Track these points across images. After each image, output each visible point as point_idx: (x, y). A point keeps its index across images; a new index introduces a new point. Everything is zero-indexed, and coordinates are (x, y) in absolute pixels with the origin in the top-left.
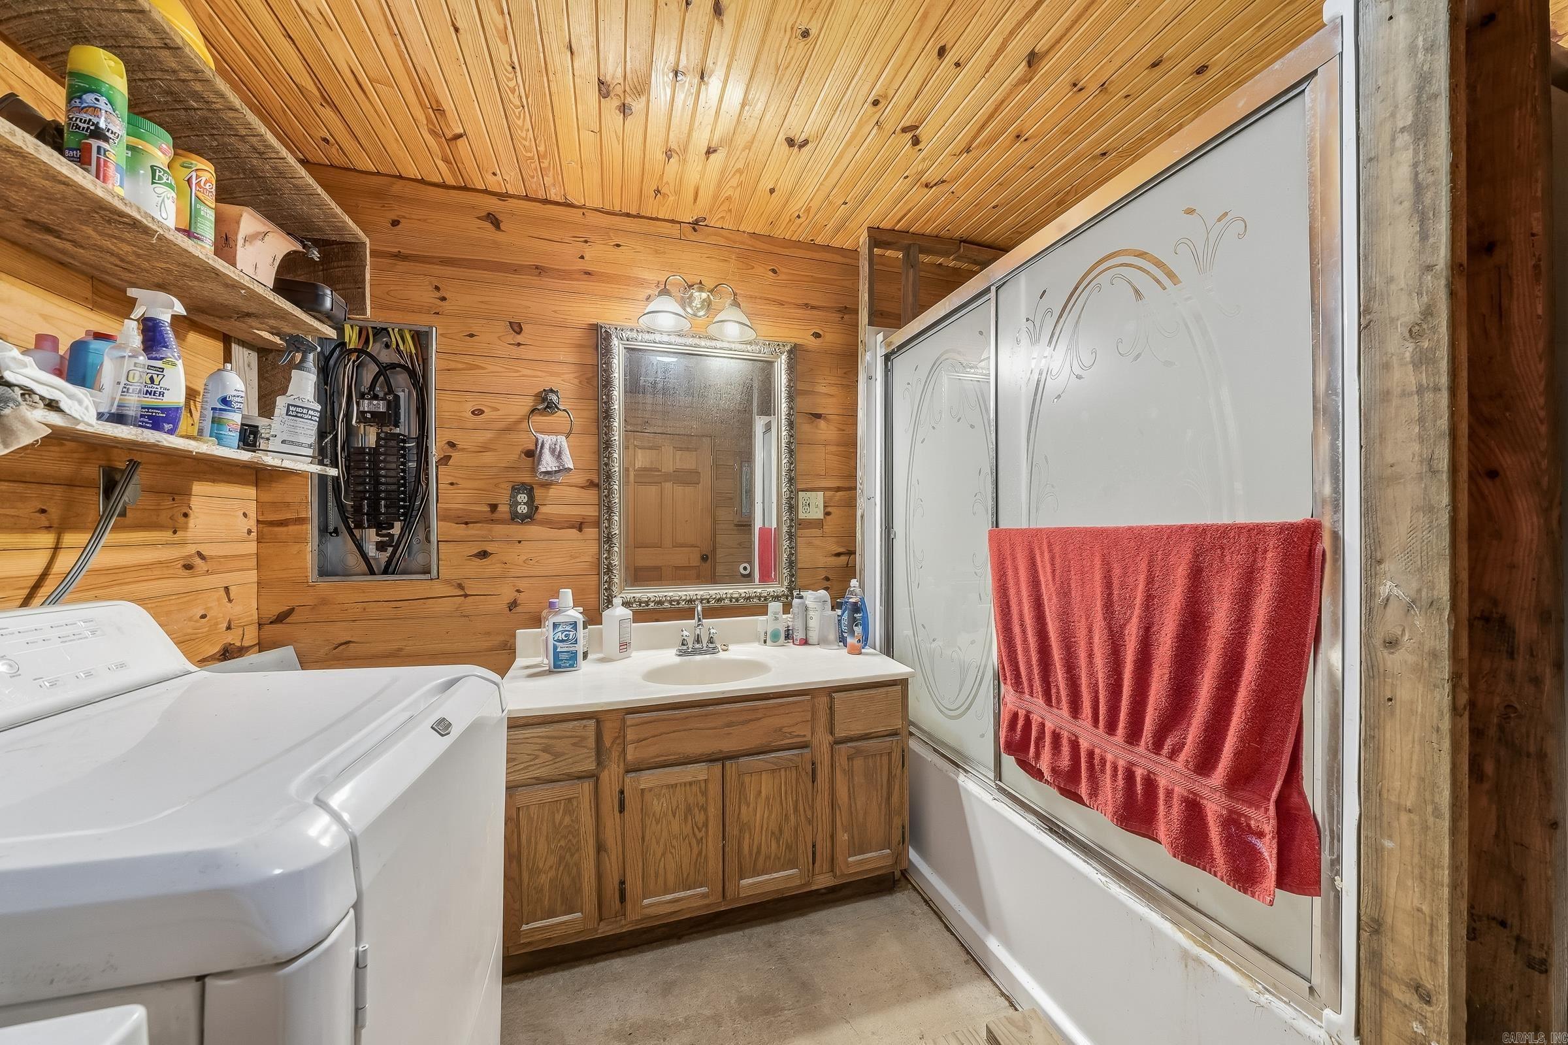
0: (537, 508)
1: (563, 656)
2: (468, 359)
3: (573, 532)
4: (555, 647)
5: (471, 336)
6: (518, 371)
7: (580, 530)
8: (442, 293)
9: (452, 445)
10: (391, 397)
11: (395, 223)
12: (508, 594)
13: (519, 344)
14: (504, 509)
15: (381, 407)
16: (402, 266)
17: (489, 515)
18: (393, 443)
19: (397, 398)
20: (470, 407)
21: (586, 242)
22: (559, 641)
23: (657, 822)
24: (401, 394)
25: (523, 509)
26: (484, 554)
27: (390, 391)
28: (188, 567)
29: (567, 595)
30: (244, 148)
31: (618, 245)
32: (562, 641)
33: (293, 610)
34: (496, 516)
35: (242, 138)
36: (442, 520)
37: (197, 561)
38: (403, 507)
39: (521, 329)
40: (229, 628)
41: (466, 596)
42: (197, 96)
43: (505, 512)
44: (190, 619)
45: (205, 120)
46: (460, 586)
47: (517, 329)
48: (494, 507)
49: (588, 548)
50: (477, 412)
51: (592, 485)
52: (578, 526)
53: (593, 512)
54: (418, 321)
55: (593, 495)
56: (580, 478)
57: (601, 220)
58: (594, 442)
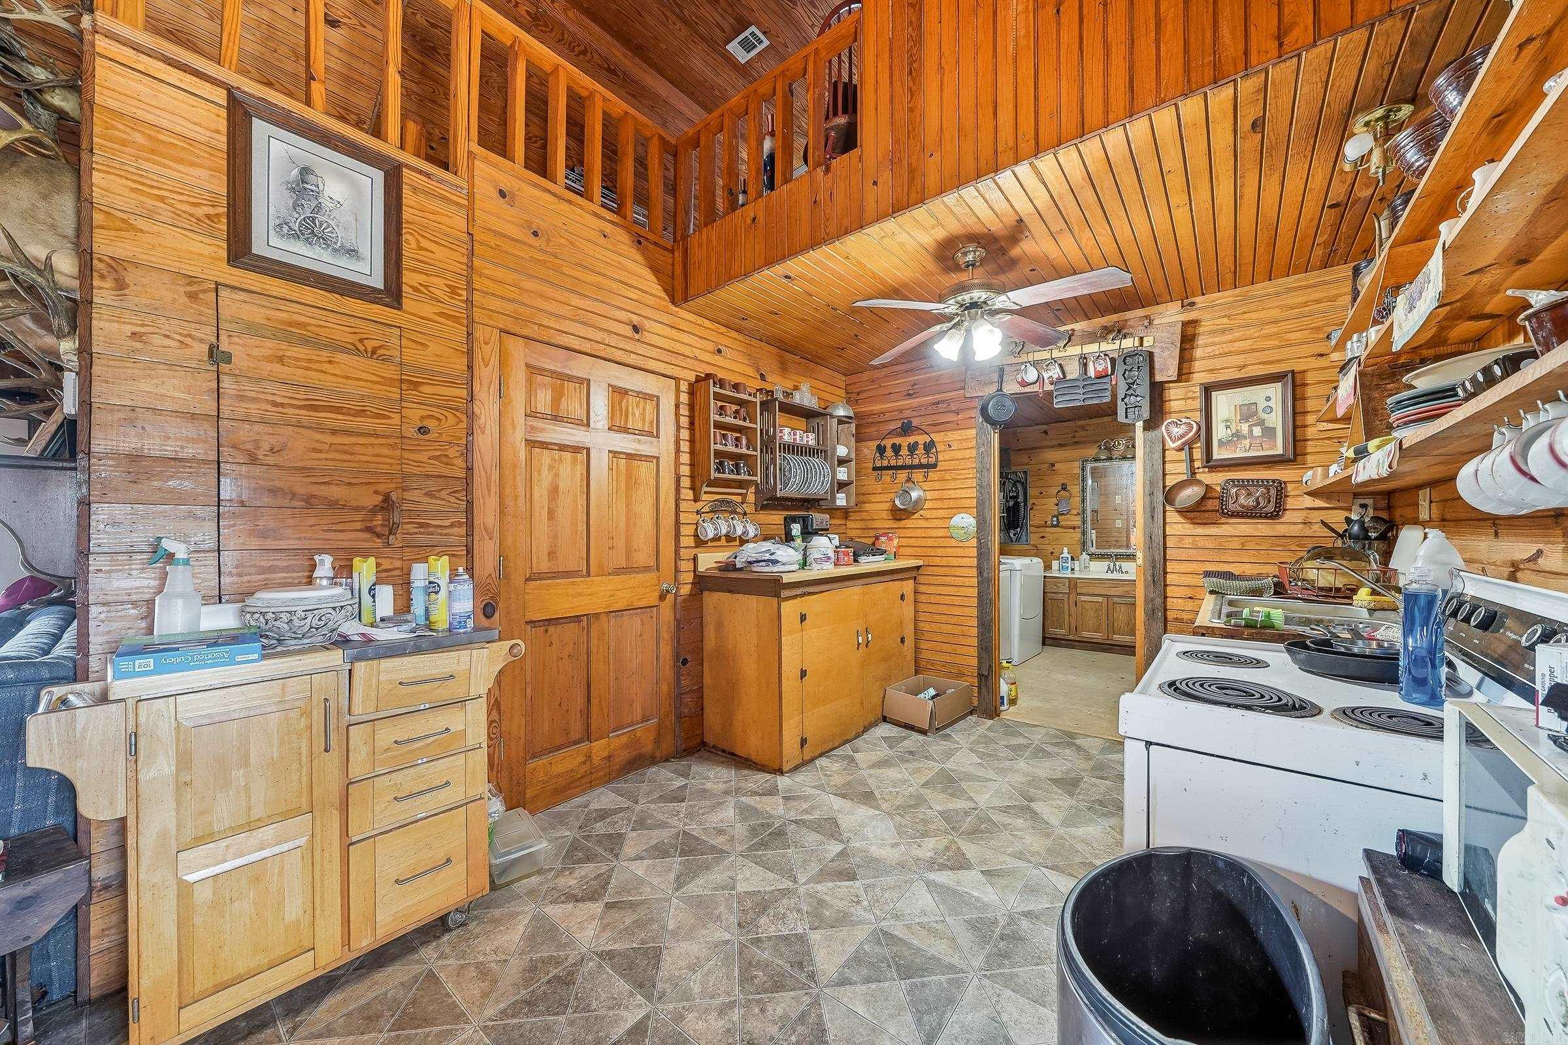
0: (1059, 523)
1: (1065, 568)
2: (1038, 477)
3: (1072, 530)
4: (1062, 565)
5: (1039, 470)
6: (1053, 479)
8: (1031, 459)
9: (1034, 504)
11: (1018, 440)
12: (1051, 550)
13: (1054, 470)
14: (1049, 523)
15: (1014, 494)
16: (1020, 453)
17: (1044, 525)
18: (1018, 505)
19: (1019, 491)
20: (1038, 492)
21: (1076, 431)
22: (1062, 562)
25: (1055, 523)
26: (1043, 537)
29: (1066, 550)
31: (1088, 429)
34: (1047, 525)
36: (1031, 527)
38: (1020, 523)
41: (1038, 549)
46: (1036, 546)
48: (1047, 523)
49: (1077, 535)
50: (1041, 493)
51: (1078, 514)
52: (1074, 528)
53: (1079, 523)
54: (1025, 468)
55: (1079, 518)
56: (1075, 512)
57: (1081, 423)
58: (1079, 499)
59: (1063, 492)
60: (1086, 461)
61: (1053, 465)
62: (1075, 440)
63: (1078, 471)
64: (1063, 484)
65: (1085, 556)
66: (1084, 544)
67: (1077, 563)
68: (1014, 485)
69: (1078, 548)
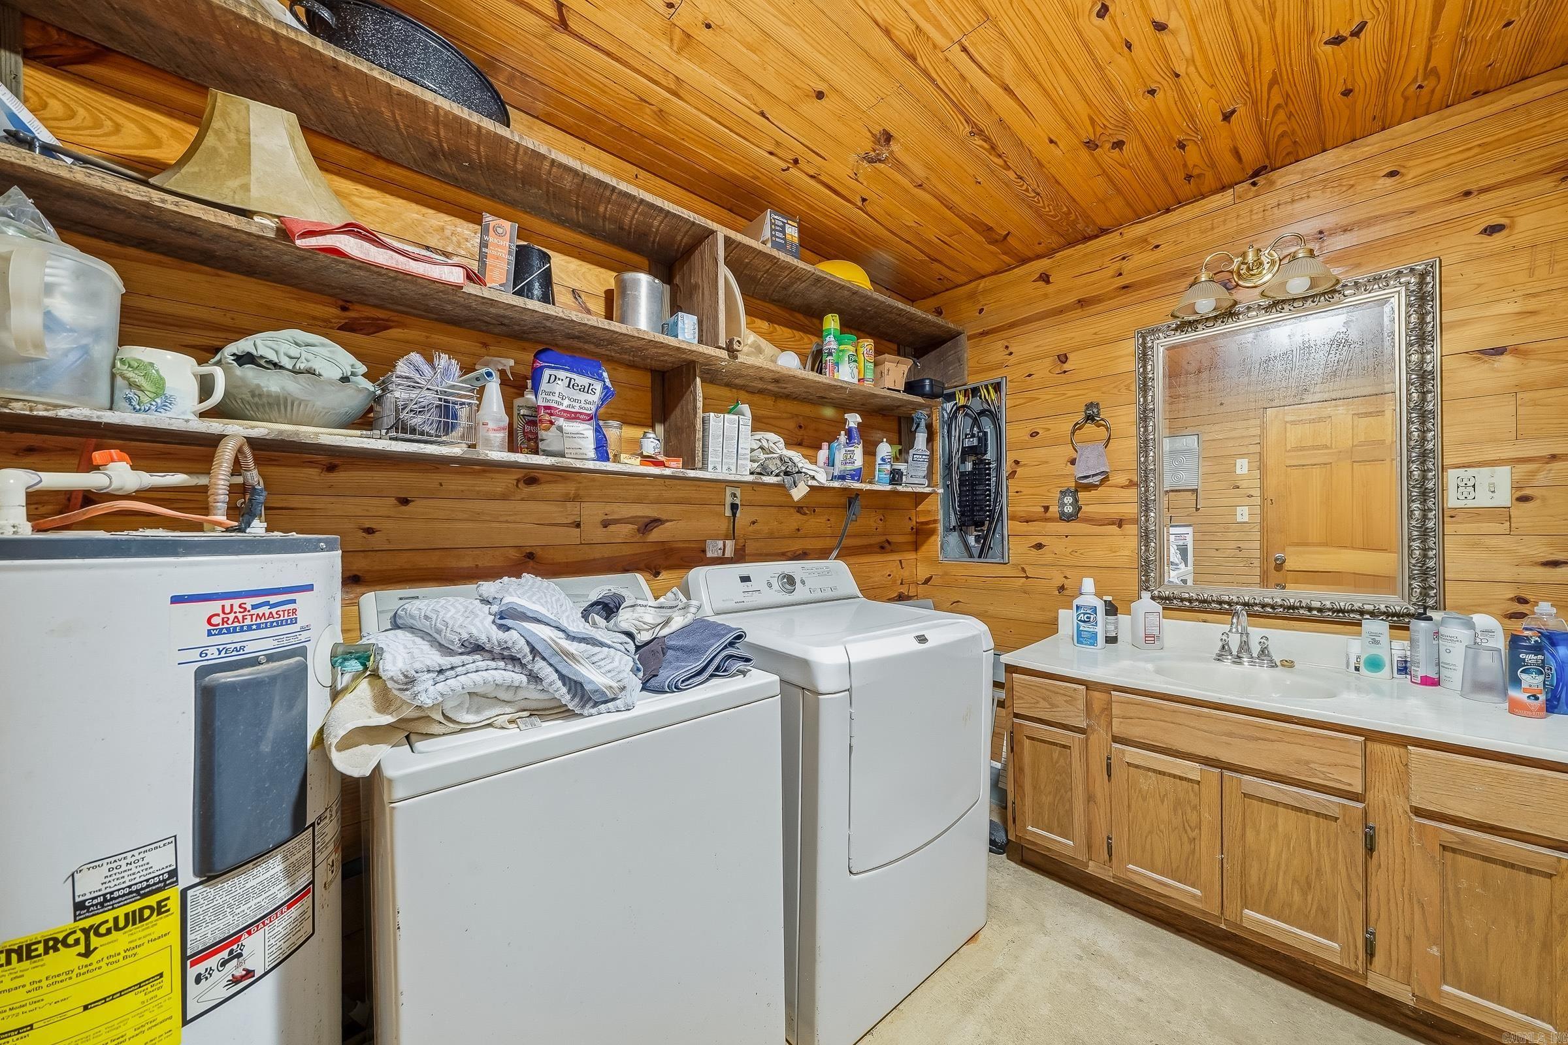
0: (1080, 508)
1: (1084, 635)
2: (1027, 395)
3: (1115, 527)
4: (1078, 626)
5: (1030, 375)
6: (1065, 394)
7: (1120, 526)
8: (1011, 349)
9: (1017, 462)
10: (981, 434)
11: (981, 311)
12: (1059, 580)
13: (1065, 372)
14: (1054, 510)
15: (975, 442)
16: (986, 340)
17: (1042, 515)
18: (982, 466)
19: (985, 434)
20: (1028, 431)
21: (1124, 258)
22: (1080, 621)
23: (1144, 799)
24: (988, 431)
25: (1069, 509)
26: (1039, 546)
27: (980, 430)
28: (882, 548)
29: (1088, 585)
30: (893, 316)
31: (1157, 247)
32: (1084, 622)
33: (931, 577)
34: (1048, 515)
35: (891, 312)
36: (1012, 520)
37: (886, 545)
38: (989, 511)
39: (1067, 358)
40: (901, 584)
41: (1027, 577)
42: (869, 305)
43: (1055, 513)
44: (883, 576)
45: (875, 312)
46: (1023, 570)
47: (1064, 359)
48: (1046, 508)
49: (1127, 543)
50: (1034, 434)
51: (1132, 484)
52: (1120, 523)
53: (1131, 510)
54: (994, 377)
55: (1132, 494)
56: (1120, 479)
57: (1140, 230)
58: (1133, 444)
59: (1090, 428)
60: (1153, 332)
61: (1063, 359)
62: (1121, 281)
63: (1131, 364)
64: (1090, 406)
65: (1146, 604)
66: (1145, 567)
67: (1123, 619)
68: (976, 422)
69: (1132, 578)
